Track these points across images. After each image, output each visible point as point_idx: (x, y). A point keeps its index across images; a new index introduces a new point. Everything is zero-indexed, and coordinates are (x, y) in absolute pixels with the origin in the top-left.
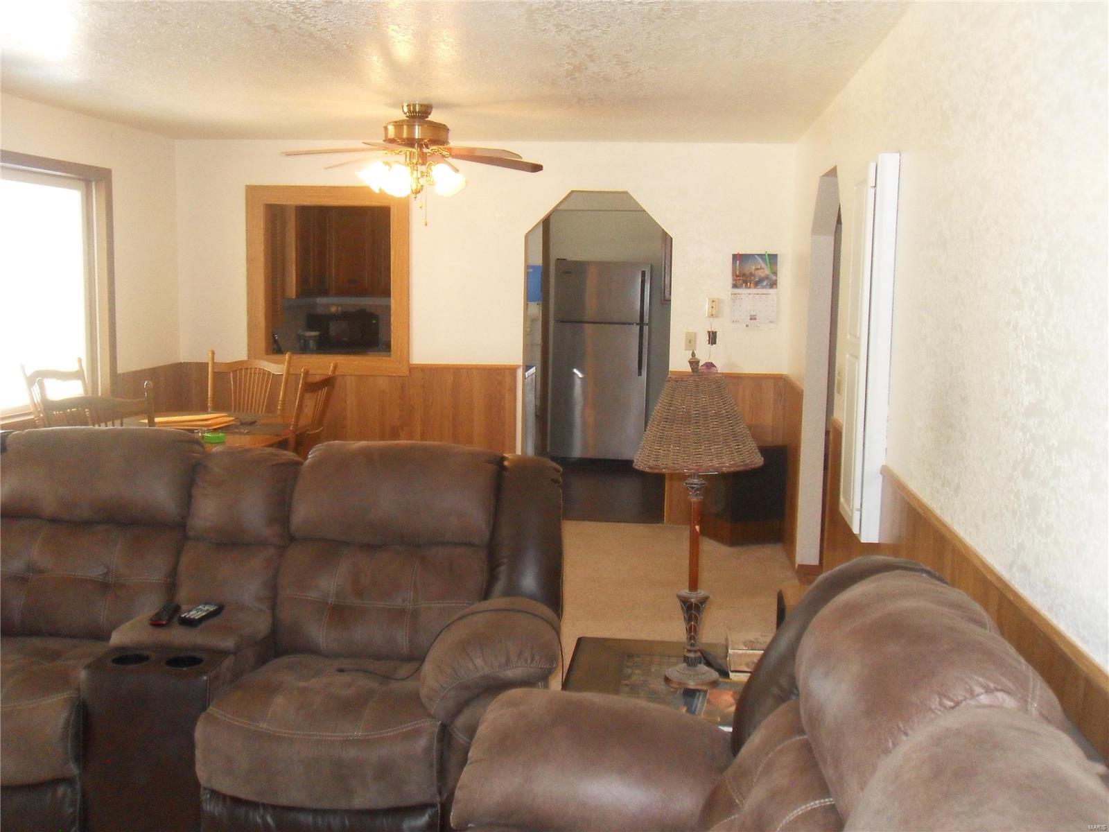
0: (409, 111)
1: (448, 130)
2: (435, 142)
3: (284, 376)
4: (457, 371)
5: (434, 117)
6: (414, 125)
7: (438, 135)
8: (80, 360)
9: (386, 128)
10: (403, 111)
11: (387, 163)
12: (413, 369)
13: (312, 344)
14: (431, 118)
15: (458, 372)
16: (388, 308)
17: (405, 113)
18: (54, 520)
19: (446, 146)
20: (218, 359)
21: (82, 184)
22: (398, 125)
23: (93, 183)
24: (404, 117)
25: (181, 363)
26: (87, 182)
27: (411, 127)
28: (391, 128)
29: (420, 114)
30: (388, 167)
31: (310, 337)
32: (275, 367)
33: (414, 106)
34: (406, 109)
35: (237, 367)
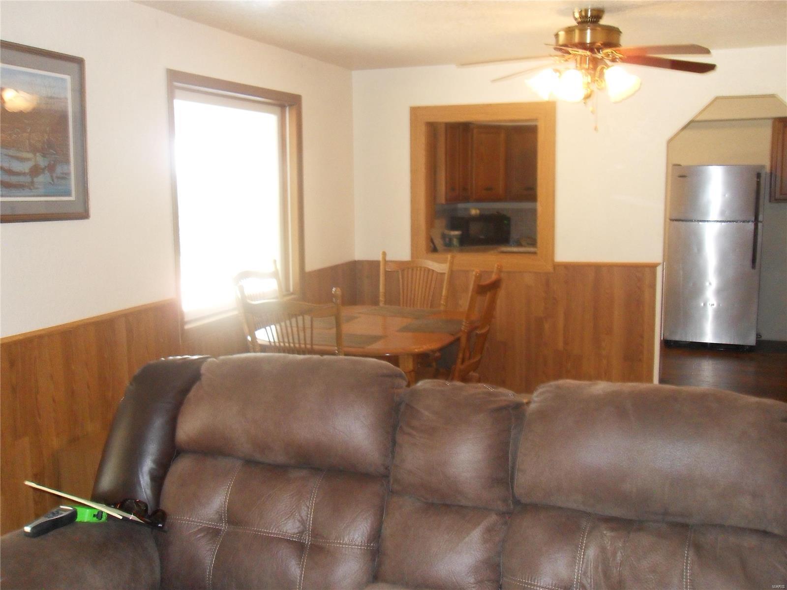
0: (581, 17)
1: (621, 32)
2: (608, 45)
3: (446, 275)
4: (598, 268)
5: (605, 21)
6: (586, 29)
7: (611, 38)
8: (275, 261)
9: (557, 35)
10: (574, 17)
11: (557, 71)
12: (558, 266)
13: (455, 242)
14: (604, 21)
15: (598, 270)
16: (534, 212)
17: (576, 19)
18: (249, 462)
19: (617, 48)
20: (388, 258)
21: (278, 109)
22: (569, 31)
23: (287, 109)
24: (574, 23)
25: (355, 261)
26: (282, 107)
27: (583, 31)
28: (562, 34)
29: (591, 18)
30: (558, 74)
31: (454, 235)
32: (439, 265)
33: (586, 11)
34: (577, 15)
35: (403, 266)
